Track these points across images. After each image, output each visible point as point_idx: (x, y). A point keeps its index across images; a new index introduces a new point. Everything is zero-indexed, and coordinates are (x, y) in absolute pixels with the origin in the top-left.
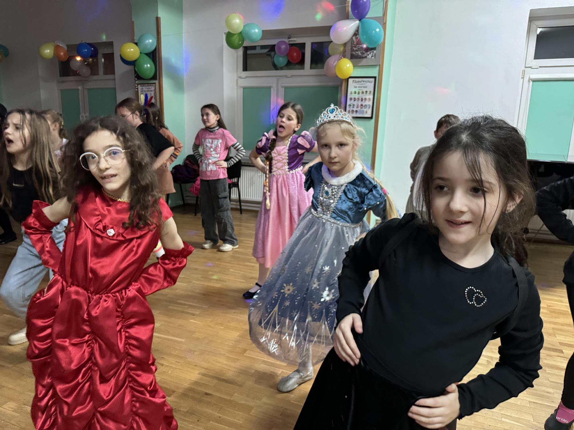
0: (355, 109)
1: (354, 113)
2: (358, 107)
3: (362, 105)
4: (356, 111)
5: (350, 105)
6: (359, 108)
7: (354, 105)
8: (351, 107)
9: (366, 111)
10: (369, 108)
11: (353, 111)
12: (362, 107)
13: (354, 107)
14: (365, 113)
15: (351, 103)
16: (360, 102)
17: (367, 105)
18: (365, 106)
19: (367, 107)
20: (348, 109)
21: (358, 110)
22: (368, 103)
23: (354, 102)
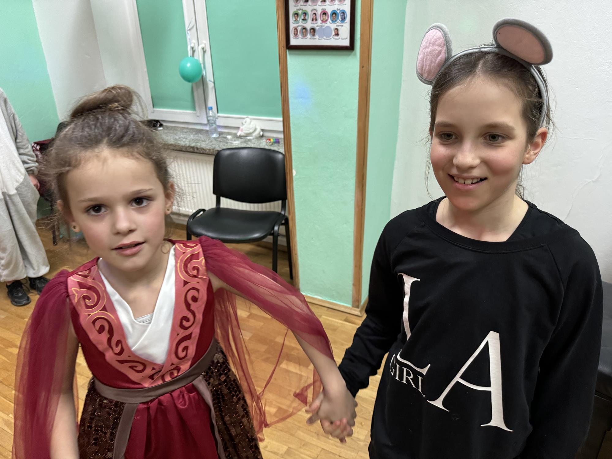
0: (309, 25)
1: (309, 36)
2: (315, 19)
3: (325, 13)
4: (313, 30)
5: (296, 14)
6: (319, 21)
7: (305, 14)
8: (300, 19)
9: (337, 29)
10: (343, 19)
11: (304, 30)
12: (327, 18)
13: (306, 18)
14: (333, 33)
15: (298, 8)
16: (319, 3)
17: (338, 11)
18: (334, 15)
19: (338, 18)
20: (292, 26)
21: (317, 26)
22: (339, 7)
23: (306, 4)
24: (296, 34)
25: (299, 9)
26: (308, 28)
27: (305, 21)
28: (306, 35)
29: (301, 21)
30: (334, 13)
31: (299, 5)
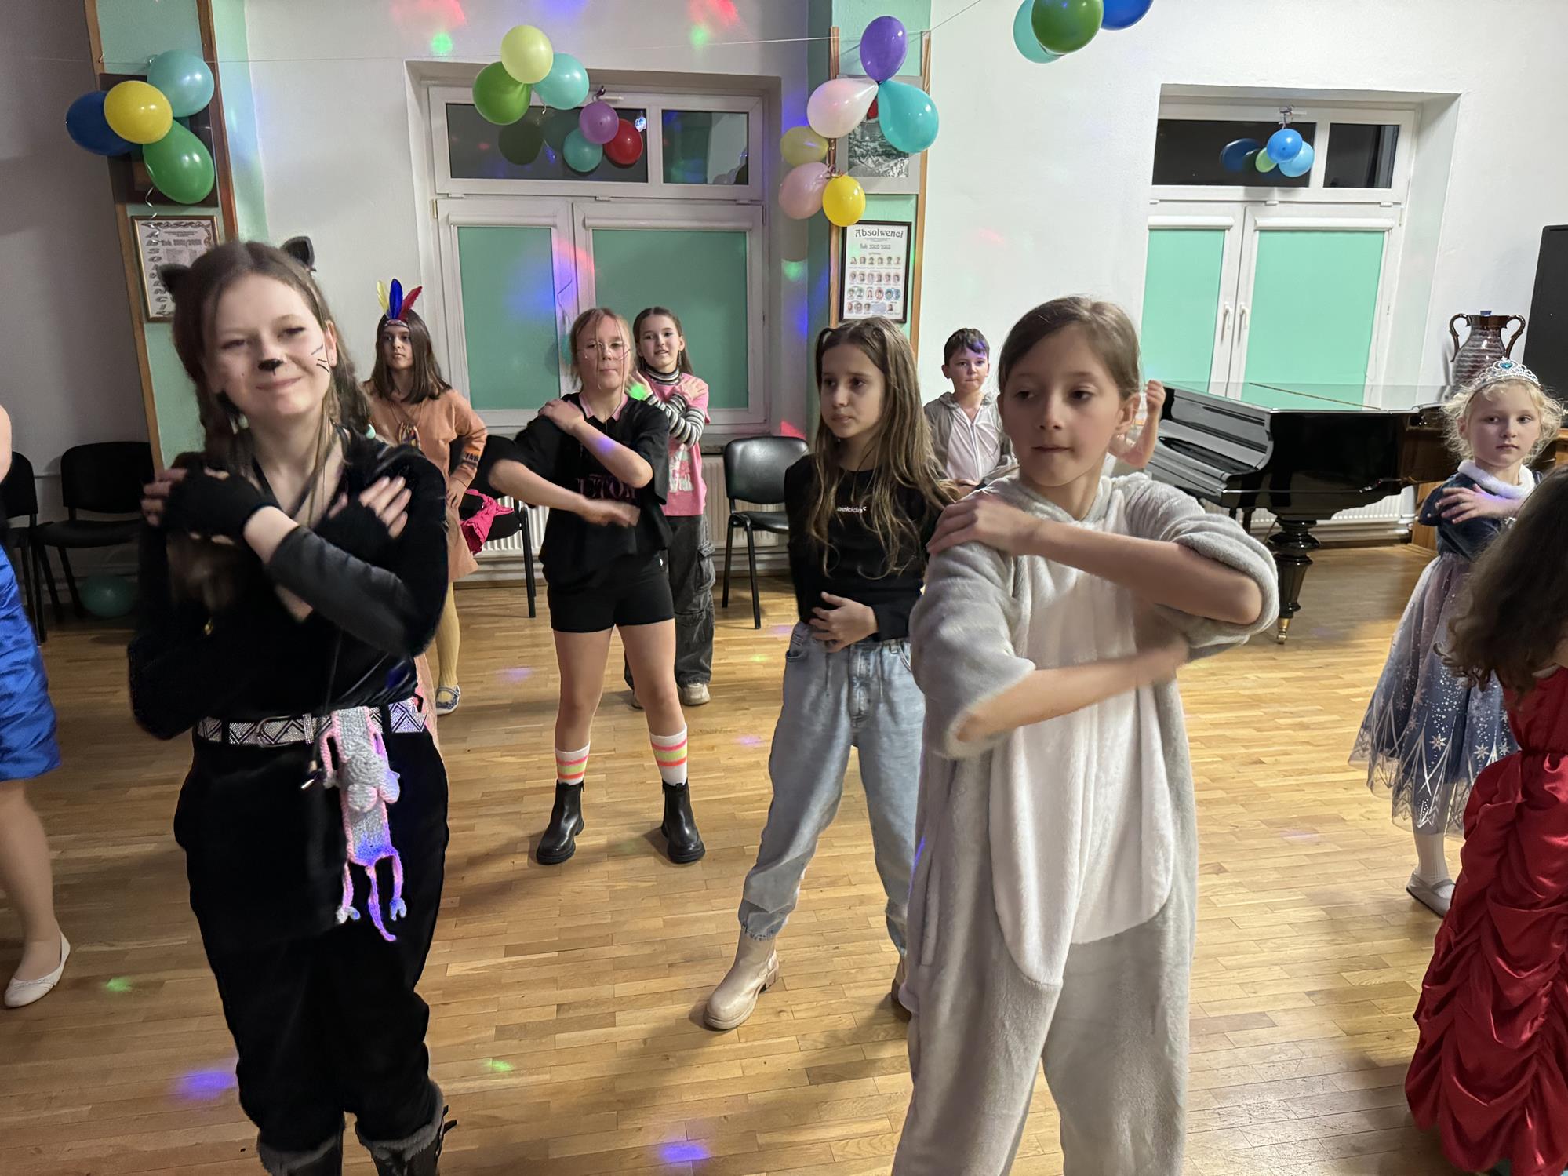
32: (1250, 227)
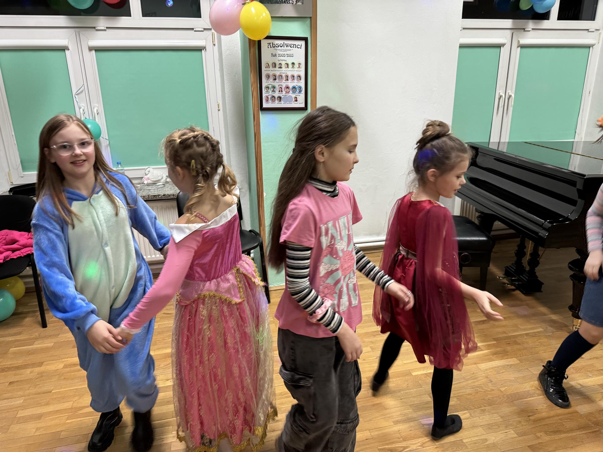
2: (281, 91)
4: (280, 98)
9: (296, 97)
10: (300, 92)
11: (273, 98)
12: (289, 91)
13: (275, 90)
14: (294, 100)
15: (269, 83)
16: (284, 81)
17: (297, 87)
18: (294, 89)
19: (297, 91)
20: (264, 95)
21: (283, 95)
22: (297, 84)
23: (274, 81)
24: (267, 100)
25: (269, 85)
26: (276, 97)
27: (274, 92)
28: (275, 101)
29: (271, 92)
30: (294, 88)
31: (270, 82)
32: (515, 44)
